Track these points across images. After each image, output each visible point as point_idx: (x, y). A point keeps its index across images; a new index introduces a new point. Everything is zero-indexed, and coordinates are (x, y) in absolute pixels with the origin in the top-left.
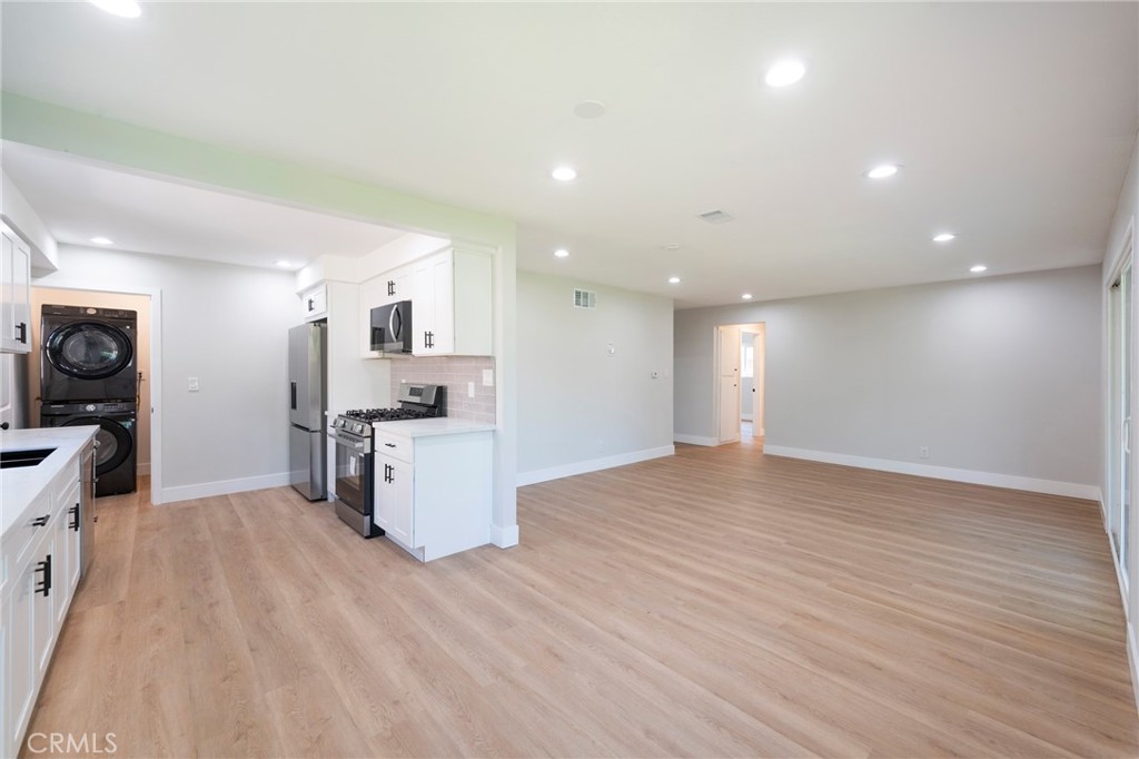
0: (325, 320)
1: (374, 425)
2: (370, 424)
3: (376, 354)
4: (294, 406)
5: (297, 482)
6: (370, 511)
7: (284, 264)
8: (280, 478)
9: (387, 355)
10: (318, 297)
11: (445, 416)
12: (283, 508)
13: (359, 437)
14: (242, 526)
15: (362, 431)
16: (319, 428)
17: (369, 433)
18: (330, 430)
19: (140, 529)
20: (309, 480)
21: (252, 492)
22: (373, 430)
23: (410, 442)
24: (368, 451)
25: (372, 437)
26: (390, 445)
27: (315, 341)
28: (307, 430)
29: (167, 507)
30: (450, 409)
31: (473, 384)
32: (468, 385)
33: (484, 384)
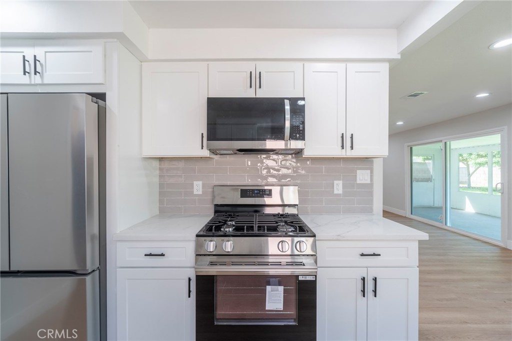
31: (341, 182)
32: (333, 183)
33: (358, 182)
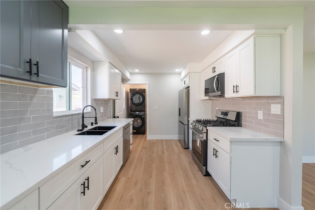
0: (189, 87)
1: (208, 128)
2: (206, 127)
3: (207, 98)
4: (180, 115)
5: (180, 139)
6: (205, 164)
7: (177, 70)
8: (175, 137)
9: (211, 98)
10: (187, 80)
11: (241, 126)
12: (176, 149)
13: (201, 132)
14: (164, 154)
15: (202, 130)
16: (187, 124)
17: (205, 131)
18: (191, 126)
19: (142, 147)
20: (183, 139)
21: (169, 140)
22: (207, 130)
23: (229, 143)
24: (205, 139)
25: (207, 133)
26: (216, 139)
27: (186, 95)
28: (183, 124)
29: (150, 141)
30: (243, 123)
31: (261, 112)
32: (258, 112)
33: (272, 112)
